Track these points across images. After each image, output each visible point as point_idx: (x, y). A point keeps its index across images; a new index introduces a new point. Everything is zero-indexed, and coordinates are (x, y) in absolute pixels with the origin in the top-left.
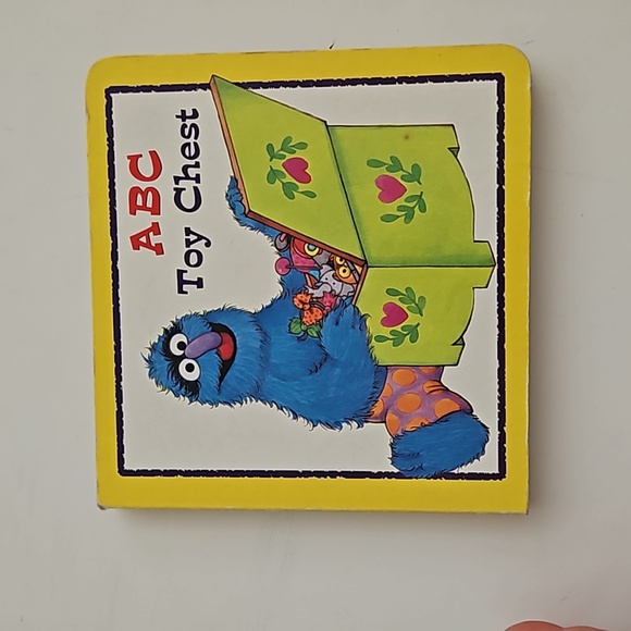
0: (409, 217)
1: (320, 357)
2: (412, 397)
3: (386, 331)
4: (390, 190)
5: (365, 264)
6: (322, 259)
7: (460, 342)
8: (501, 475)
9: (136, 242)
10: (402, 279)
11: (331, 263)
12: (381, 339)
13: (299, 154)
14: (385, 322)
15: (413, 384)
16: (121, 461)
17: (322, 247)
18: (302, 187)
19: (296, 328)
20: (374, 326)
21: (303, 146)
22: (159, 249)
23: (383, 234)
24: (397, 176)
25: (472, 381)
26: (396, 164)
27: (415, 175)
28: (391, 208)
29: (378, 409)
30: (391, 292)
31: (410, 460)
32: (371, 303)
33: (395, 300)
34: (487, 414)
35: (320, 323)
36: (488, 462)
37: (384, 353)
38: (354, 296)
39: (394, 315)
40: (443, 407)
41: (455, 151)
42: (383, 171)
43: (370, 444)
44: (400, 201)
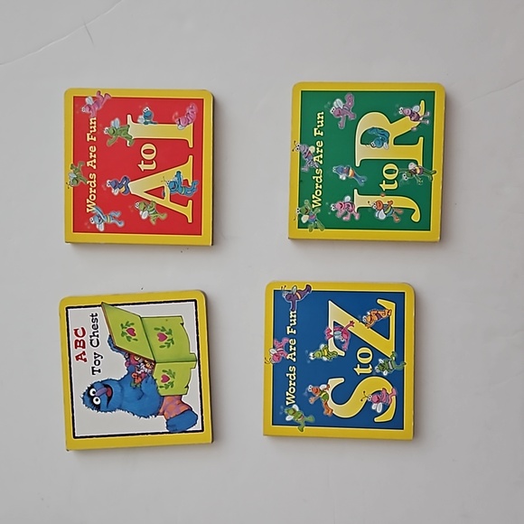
0: (169, 346)
1: (141, 394)
2: (172, 406)
3: (163, 384)
4: (162, 337)
5: (155, 362)
6: (141, 361)
7: (187, 386)
8: (202, 431)
9: (77, 358)
10: (167, 367)
11: (143, 362)
12: (161, 387)
13: (132, 327)
14: (162, 381)
15: (173, 402)
16: (74, 434)
17: (141, 357)
18: (133, 337)
19: (133, 385)
20: (159, 383)
21: (133, 324)
22: (85, 360)
23: (161, 352)
24: (164, 333)
25: (191, 400)
26: (164, 329)
27: (170, 333)
28: (163, 343)
29: (161, 411)
30: (164, 371)
31: (173, 428)
32: (158, 375)
33: (165, 374)
34: (197, 410)
35: (141, 383)
36: (198, 427)
37: (162, 392)
38: (152, 373)
39: (165, 379)
40: (183, 408)
41: (182, 324)
42: (159, 331)
43: (159, 423)
44: (166, 341)
